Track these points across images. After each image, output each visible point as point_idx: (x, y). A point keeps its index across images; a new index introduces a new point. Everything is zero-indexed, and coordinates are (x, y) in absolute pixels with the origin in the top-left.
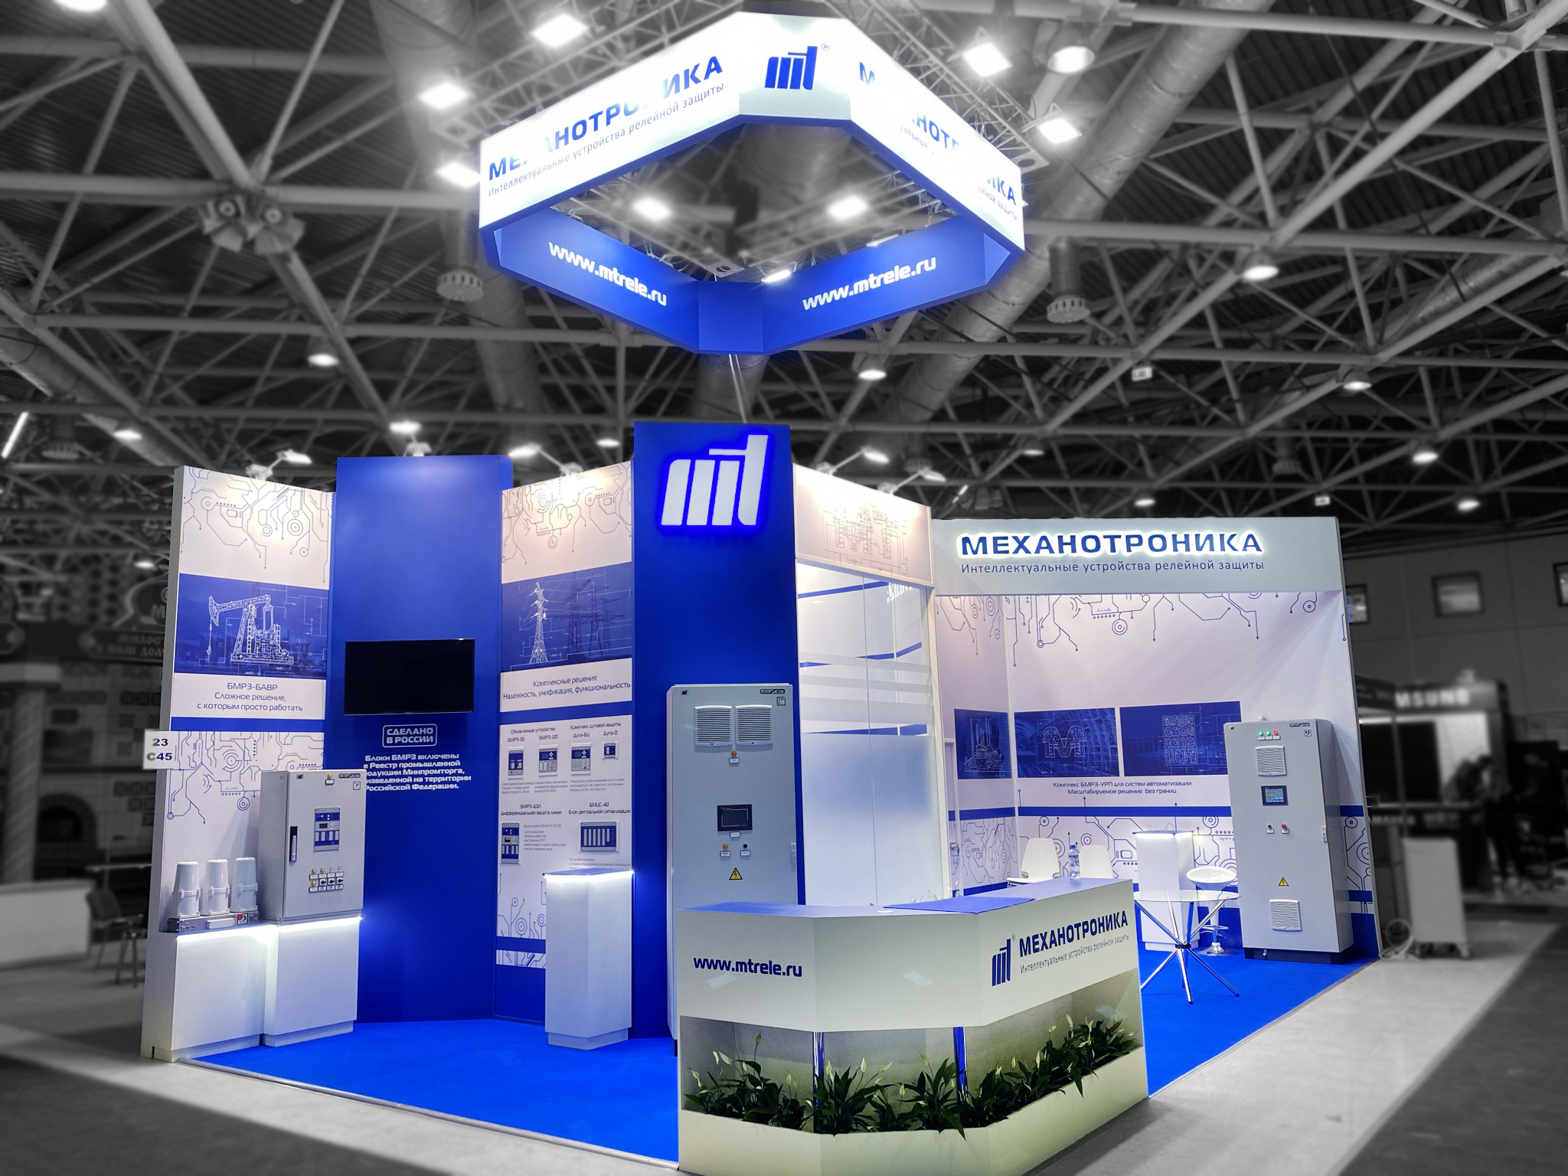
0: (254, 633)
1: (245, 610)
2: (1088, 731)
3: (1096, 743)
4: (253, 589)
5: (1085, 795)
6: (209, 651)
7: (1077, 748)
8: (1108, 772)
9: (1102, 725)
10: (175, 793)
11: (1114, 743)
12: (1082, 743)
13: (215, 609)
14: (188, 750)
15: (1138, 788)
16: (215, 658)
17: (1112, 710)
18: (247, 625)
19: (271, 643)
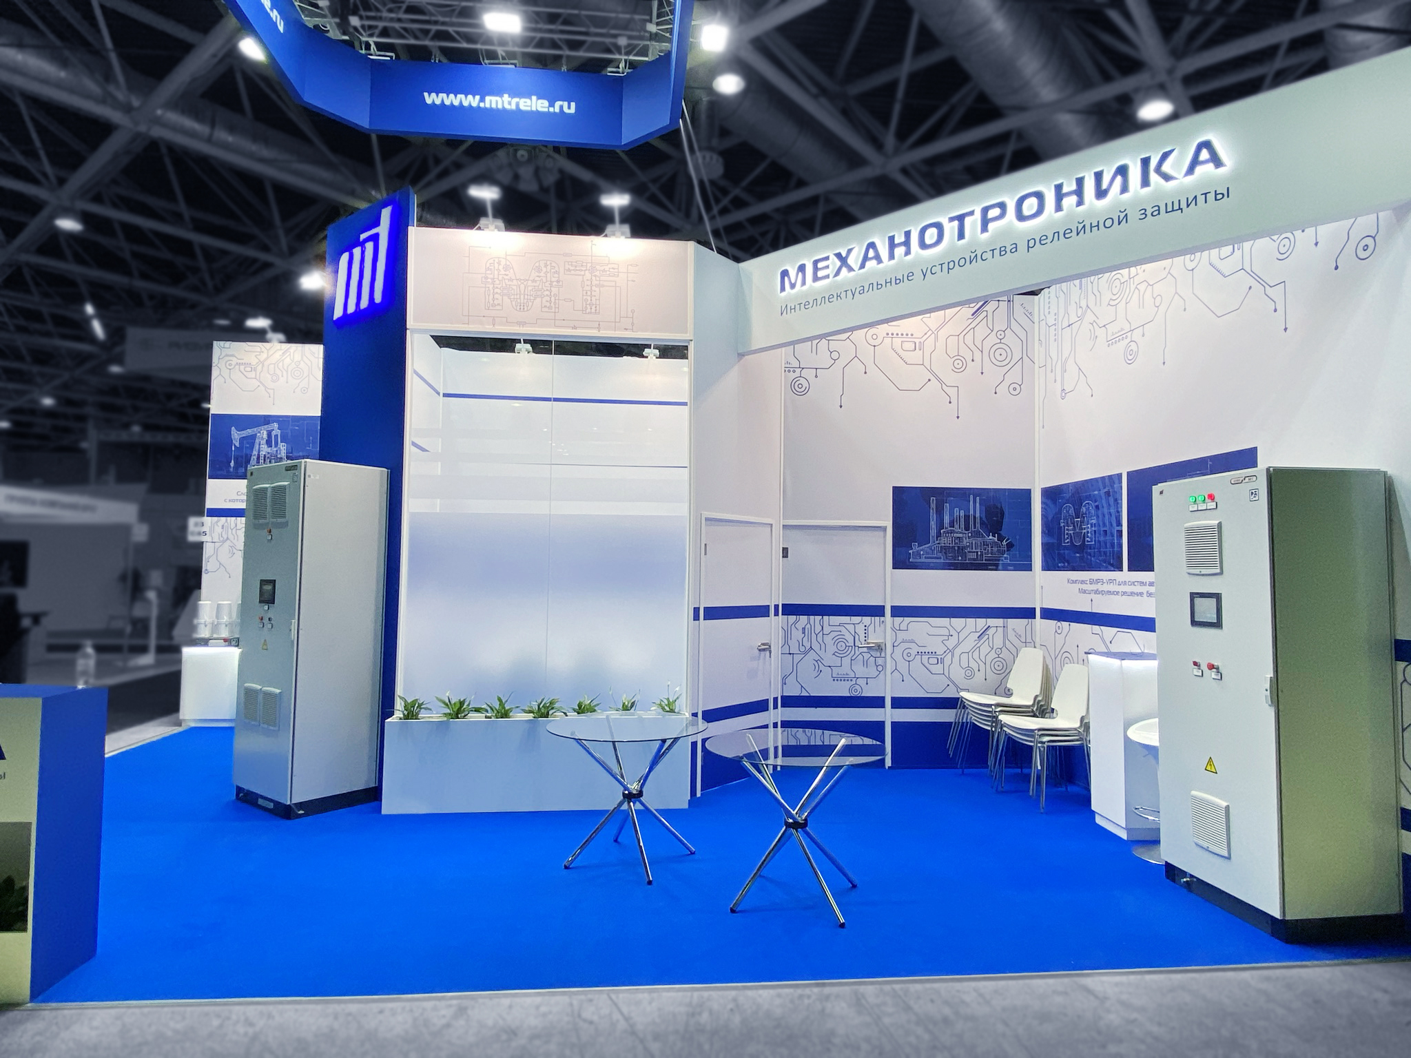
0: (265, 450)
1: (259, 434)
2: (1097, 507)
3: (1104, 525)
4: (266, 420)
5: (1093, 596)
6: (232, 464)
7: (1088, 532)
8: (1112, 565)
9: (1110, 498)
10: (209, 557)
11: (1119, 524)
12: (1091, 525)
13: (236, 435)
14: (218, 529)
15: (1138, 589)
16: (236, 468)
17: (1120, 476)
18: (260, 445)
19: (279, 456)
